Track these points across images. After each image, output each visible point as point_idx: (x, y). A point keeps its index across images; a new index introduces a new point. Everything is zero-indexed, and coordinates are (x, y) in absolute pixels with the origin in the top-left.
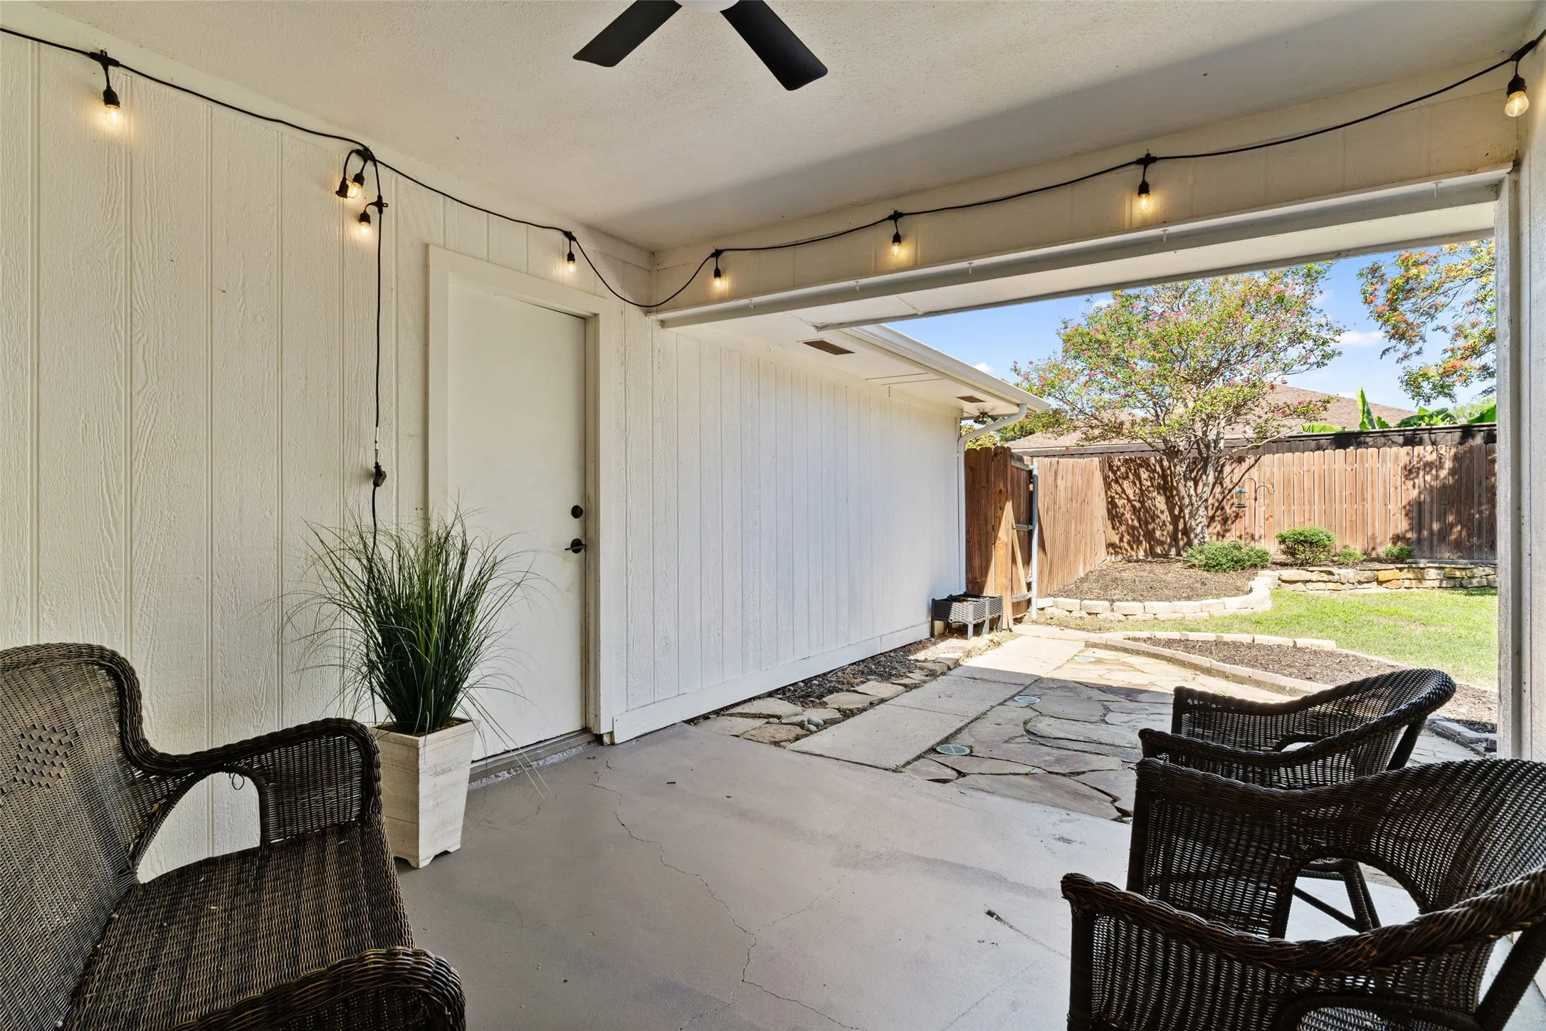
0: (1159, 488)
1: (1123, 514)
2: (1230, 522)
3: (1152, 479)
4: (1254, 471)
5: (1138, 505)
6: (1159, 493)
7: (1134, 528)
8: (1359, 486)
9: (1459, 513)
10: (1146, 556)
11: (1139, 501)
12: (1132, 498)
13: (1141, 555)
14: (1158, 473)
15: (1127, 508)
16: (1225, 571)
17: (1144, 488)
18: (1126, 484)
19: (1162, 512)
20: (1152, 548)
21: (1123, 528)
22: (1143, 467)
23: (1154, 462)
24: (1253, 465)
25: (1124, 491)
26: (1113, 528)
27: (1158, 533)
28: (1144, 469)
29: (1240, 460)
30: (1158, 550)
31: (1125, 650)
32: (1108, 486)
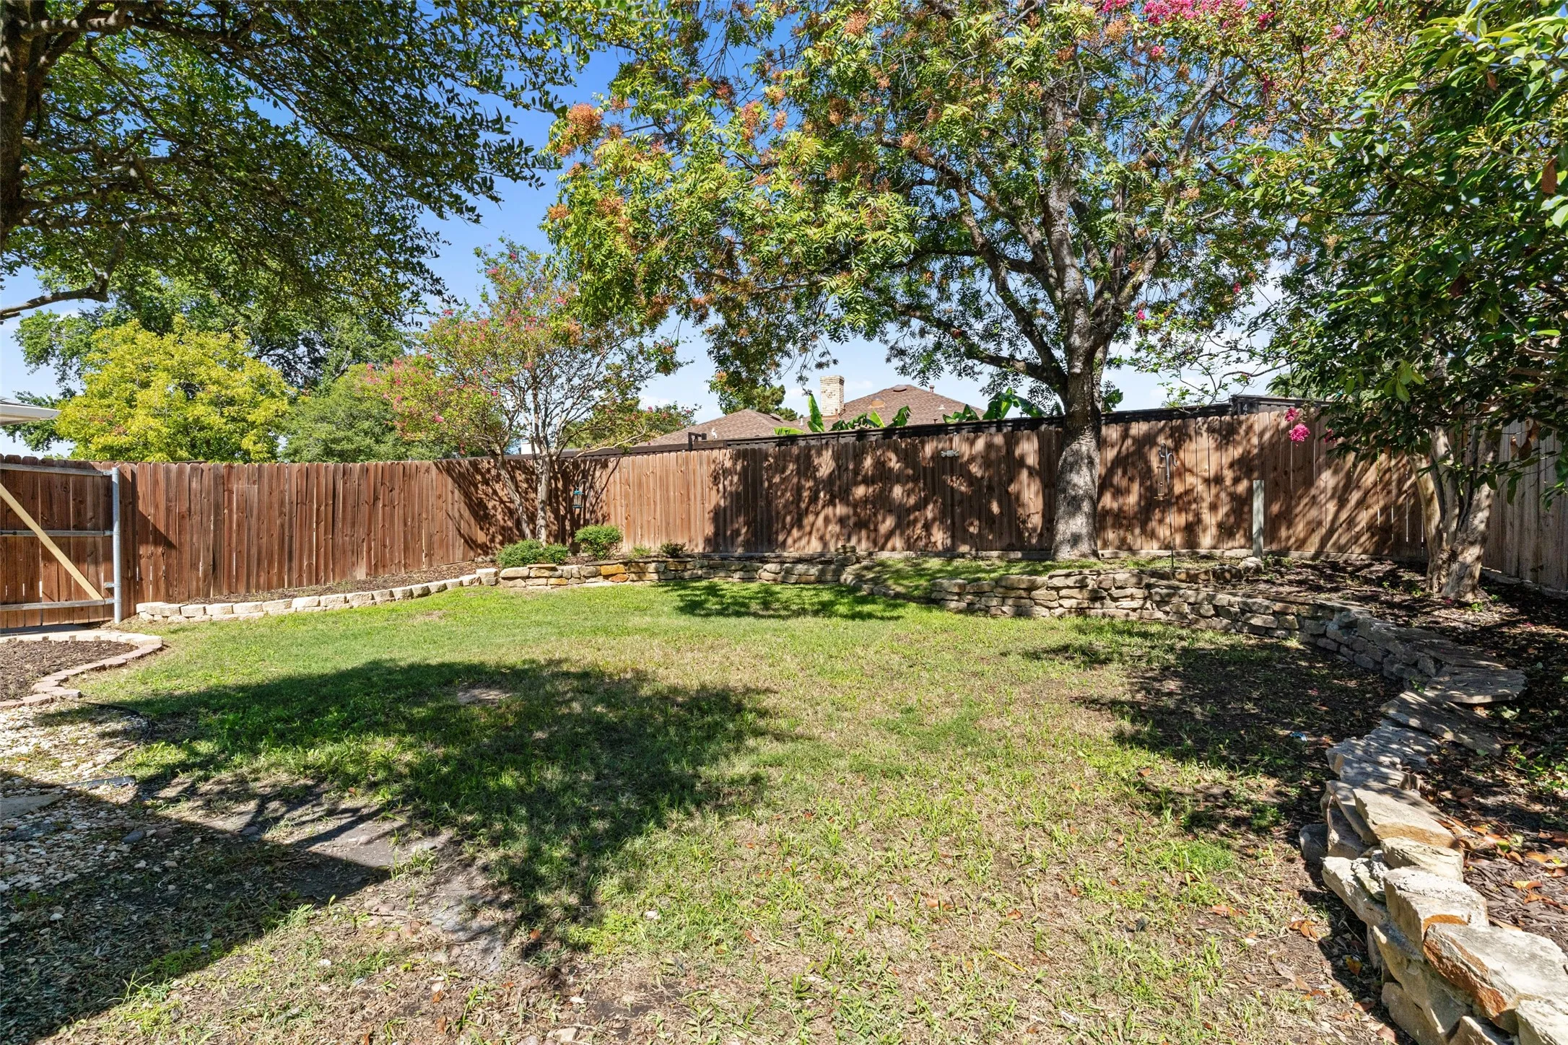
1: (494, 515)
3: (529, 481)
4: (616, 474)
7: (507, 528)
9: (746, 516)
15: (499, 510)
18: (498, 486)
21: (494, 528)
22: (518, 469)
24: (616, 468)
25: (496, 493)
26: (482, 529)
28: (520, 472)
29: (606, 464)
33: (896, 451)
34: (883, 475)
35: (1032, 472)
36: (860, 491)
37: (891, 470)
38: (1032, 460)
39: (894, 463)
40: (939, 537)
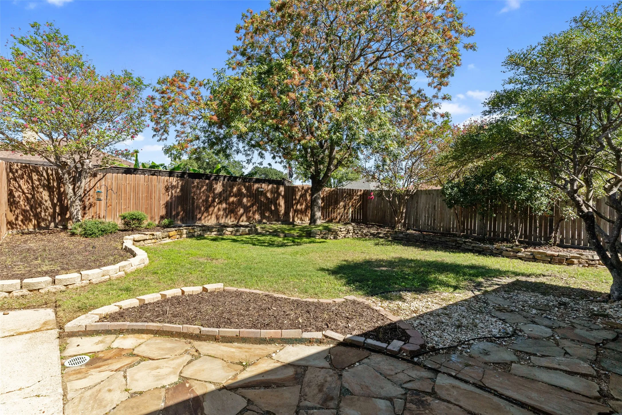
0: (44, 186)
1: (19, 202)
2: (87, 209)
3: (39, 180)
4: (103, 182)
5: (30, 196)
6: (44, 189)
7: (25, 211)
8: (149, 193)
9: (182, 207)
10: (34, 229)
11: (31, 194)
12: (26, 191)
13: (31, 228)
14: (44, 177)
15: (22, 198)
16: (97, 237)
17: (34, 186)
18: (22, 182)
19: (46, 201)
20: (39, 223)
21: (18, 211)
22: (34, 172)
23: (42, 169)
24: (102, 178)
25: (20, 186)
26: (11, 211)
27: (43, 214)
28: (35, 174)
29: (95, 175)
30: (43, 225)
31: (108, 332)
32: (9, 181)
33: (245, 187)
34: (239, 194)
35: (283, 197)
36: (232, 199)
37: (242, 192)
38: (283, 193)
39: (244, 190)
40: (257, 217)
